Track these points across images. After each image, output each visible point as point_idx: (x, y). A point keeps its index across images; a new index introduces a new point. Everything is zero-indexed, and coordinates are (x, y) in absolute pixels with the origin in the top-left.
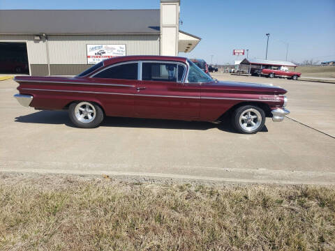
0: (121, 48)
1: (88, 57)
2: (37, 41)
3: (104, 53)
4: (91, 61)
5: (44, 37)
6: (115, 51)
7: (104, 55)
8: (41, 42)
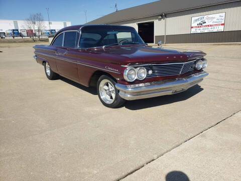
0: (220, 16)
1: (192, 27)
2: (160, 19)
3: (205, 23)
4: (193, 31)
5: (164, 16)
6: (215, 20)
7: (205, 24)
8: (162, 20)
